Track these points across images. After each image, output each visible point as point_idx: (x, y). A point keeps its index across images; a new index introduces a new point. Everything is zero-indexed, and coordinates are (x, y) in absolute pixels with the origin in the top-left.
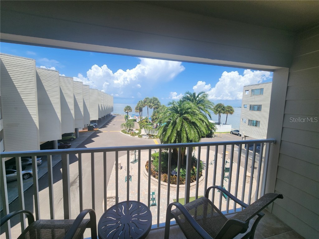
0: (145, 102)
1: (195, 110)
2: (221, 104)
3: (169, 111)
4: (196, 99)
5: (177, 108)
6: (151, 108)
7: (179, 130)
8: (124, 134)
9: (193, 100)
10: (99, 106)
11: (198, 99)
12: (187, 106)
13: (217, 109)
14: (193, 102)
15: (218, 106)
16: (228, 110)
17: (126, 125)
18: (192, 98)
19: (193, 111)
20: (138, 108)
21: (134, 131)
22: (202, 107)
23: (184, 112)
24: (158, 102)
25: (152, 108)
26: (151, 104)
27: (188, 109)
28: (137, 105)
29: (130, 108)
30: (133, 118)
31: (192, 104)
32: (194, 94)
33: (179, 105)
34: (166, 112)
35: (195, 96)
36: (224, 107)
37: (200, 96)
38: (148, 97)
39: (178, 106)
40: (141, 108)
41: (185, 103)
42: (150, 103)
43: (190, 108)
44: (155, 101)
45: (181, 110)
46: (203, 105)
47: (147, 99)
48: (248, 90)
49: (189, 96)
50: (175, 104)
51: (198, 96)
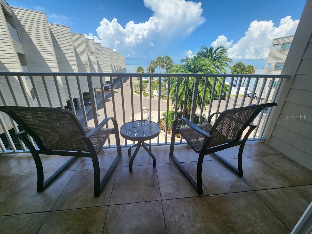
0: (158, 62)
1: (209, 68)
2: (241, 63)
3: (182, 69)
4: (212, 56)
5: (191, 65)
6: (163, 68)
7: (190, 88)
8: (137, 94)
9: (209, 56)
10: (112, 67)
11: (214, 55)
12: (202, 62)
13: (235, 69)
14: (209, 58)
15: (237, 66)
16: (248, 70)
17: (138, 86)
18: (208, 53)
19: (208, 69)
20: (150, 69)
21: (147, 92)
22: (218, 64)
23: (197, 70)
24: (171, 61)
25: (165, 68)
26: (164, 64)
27: (202, 66)
28: (149, 65)
29: (142, 69)
30: (145, 79)
31: (207, 61)
32: (211, 49)
33: (193, 63)
34: (179, 70)
35: (212, 52)
36: (244, 67)
37: (217, 52)
38: (160, 56)
39: (191, 64)
40: (153, 68)
41: (200, 59)
42: (162, 63)
43: (204, 65)
44: (168, 60)
45: (195, 68)
46: (219, 62)
47: (159, 58)
48: (278, 45)
49: (205, 51)
50: (188, 60)
51: (215, 52)
